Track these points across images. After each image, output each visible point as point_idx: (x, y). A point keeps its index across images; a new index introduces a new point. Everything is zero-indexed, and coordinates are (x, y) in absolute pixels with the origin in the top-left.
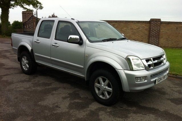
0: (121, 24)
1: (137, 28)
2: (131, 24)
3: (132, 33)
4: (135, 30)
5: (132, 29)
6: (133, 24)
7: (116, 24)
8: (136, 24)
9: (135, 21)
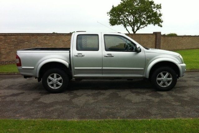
0: (53, 37)
1: (68, 40)
2: (62, 36)
3: (64, 45)
4: (66, 42)
5: (63, 41)
6: (64, 36)
7: (47, 36)
8: (66, 36)
9: (65, 34)
